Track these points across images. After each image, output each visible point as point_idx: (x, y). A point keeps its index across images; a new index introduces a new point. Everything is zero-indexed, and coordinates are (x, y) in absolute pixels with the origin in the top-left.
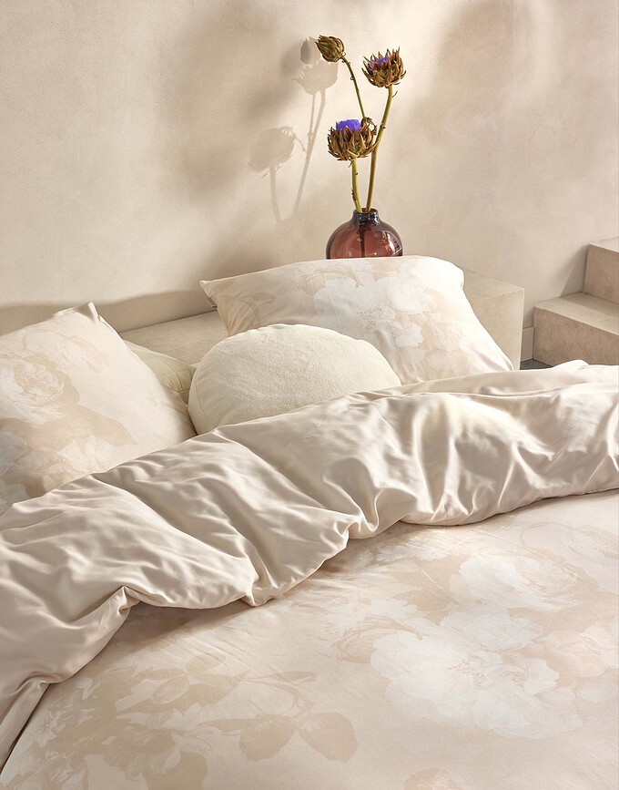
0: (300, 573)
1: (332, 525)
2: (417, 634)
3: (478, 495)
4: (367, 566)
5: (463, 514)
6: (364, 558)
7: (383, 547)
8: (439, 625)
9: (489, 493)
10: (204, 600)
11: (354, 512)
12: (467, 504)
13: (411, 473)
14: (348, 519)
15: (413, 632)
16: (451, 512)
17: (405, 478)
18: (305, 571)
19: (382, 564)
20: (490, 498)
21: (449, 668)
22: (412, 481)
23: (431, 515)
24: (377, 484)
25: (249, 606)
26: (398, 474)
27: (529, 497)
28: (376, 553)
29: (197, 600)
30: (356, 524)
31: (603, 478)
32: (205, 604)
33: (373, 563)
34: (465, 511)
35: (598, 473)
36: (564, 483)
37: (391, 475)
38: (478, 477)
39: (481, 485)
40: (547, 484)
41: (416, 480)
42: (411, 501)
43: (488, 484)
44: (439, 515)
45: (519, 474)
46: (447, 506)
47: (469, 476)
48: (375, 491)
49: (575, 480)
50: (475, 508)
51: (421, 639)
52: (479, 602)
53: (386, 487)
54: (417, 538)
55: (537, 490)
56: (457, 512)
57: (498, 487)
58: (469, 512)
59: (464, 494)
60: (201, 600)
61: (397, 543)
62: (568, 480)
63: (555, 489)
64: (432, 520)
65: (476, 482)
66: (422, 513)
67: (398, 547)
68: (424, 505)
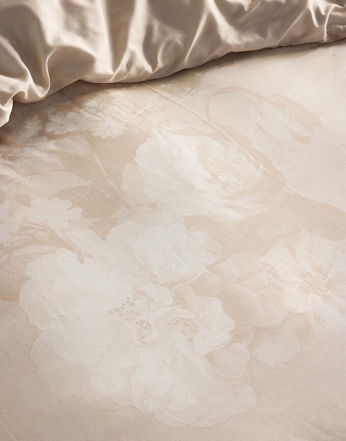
2: (79, 254)
3: (165, 49)
4: (33, 138)
5: (147, 72)
6: (31, 127)
7: (54, 113)
8: (104, 239)
9: (177, 47)
11: (20, 75)
12: (152, 60)
13: (91, 24)
14: (12, 88)
15: (74, 252)
16: (133, 71)
17: (84, 31)
19: (51, 137)
20: (177, 54)
21: (110, 312)
22: (91, 35)
23: (109, 77)
24: (50, 39)
26: (76, 25)
27: (219, 52)
28: (45, 120)
30: (22, 93)
31: (299, 32)
33: (41, 134)
34: (148, 68)
35: (295, 27)
36: (258, 37)
37: (68, 27)
38: (167, 28)
39: (169, 37)
40: (240, 39)
41: (96, 33)
42: (88, 61)
43: (177, 37)
44: (119, 76)
45: (211, 26)
46: (130, 65)
47: (156, 25)
48: (47, 49)
49: (270, 34)
50: (160, 64)
51: (82, 261)
52: (153, 206)
53: (60, 44)
54: (93, 102)
55: (229, 46)
56: (140, 70)
57: (187, 40)
58: (154, 68)
59: (149, 48)
61: (70, 109)
62: (263, 34)
63: (247, 44)
64: (111, 81)
65: (164, 33)
66: (99, 75)
67: (71, 115)
68: (104, 67)
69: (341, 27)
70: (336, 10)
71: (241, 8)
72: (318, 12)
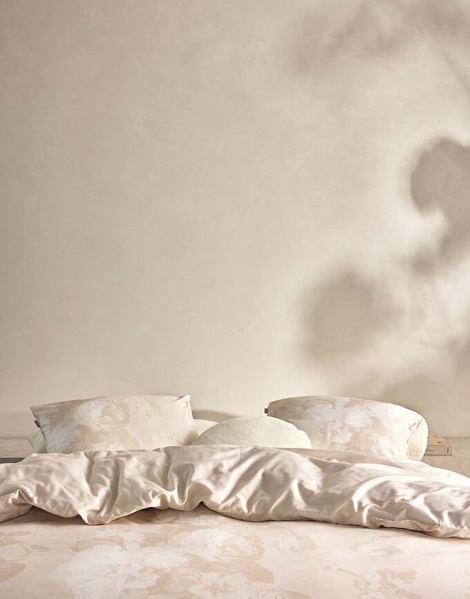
0: (119, 512)
1: (149, 491)
3: (259, 504)
5: (243, 512)
9: (266, 504)
10: (54, 509)
11: (172, 490)
12: (249, 507)
16: (234, 508)
18: (122, 512)
22: (219, 484)
23: (219, 506)
25: (83, 523)
26: (214, 479)
27: (290, 513)
29: (50, 507)
32: (54, 511)
34: (245, 509)
36: (317, 511)
37: (209, 478)
39: (264, 498)
41: (224, 486)
43: (267, 499)
44: (225, 508)
45: (290, 497)
46: (234, 503)
47: (260, 491)
49: (325, 511)
50: (254, 509)
55: (296, 510)
56: (240, 509)
57: (272, 502)
58: (249, 511)
60: (53, 508)
62: (320, 509)
63: (309, 512)
64: (219, 509)
65: (262, 496)
66: (212, 502)
69: (377, 519)
70: (375, 507)
71: (312, 492)
72: (360, 504)
